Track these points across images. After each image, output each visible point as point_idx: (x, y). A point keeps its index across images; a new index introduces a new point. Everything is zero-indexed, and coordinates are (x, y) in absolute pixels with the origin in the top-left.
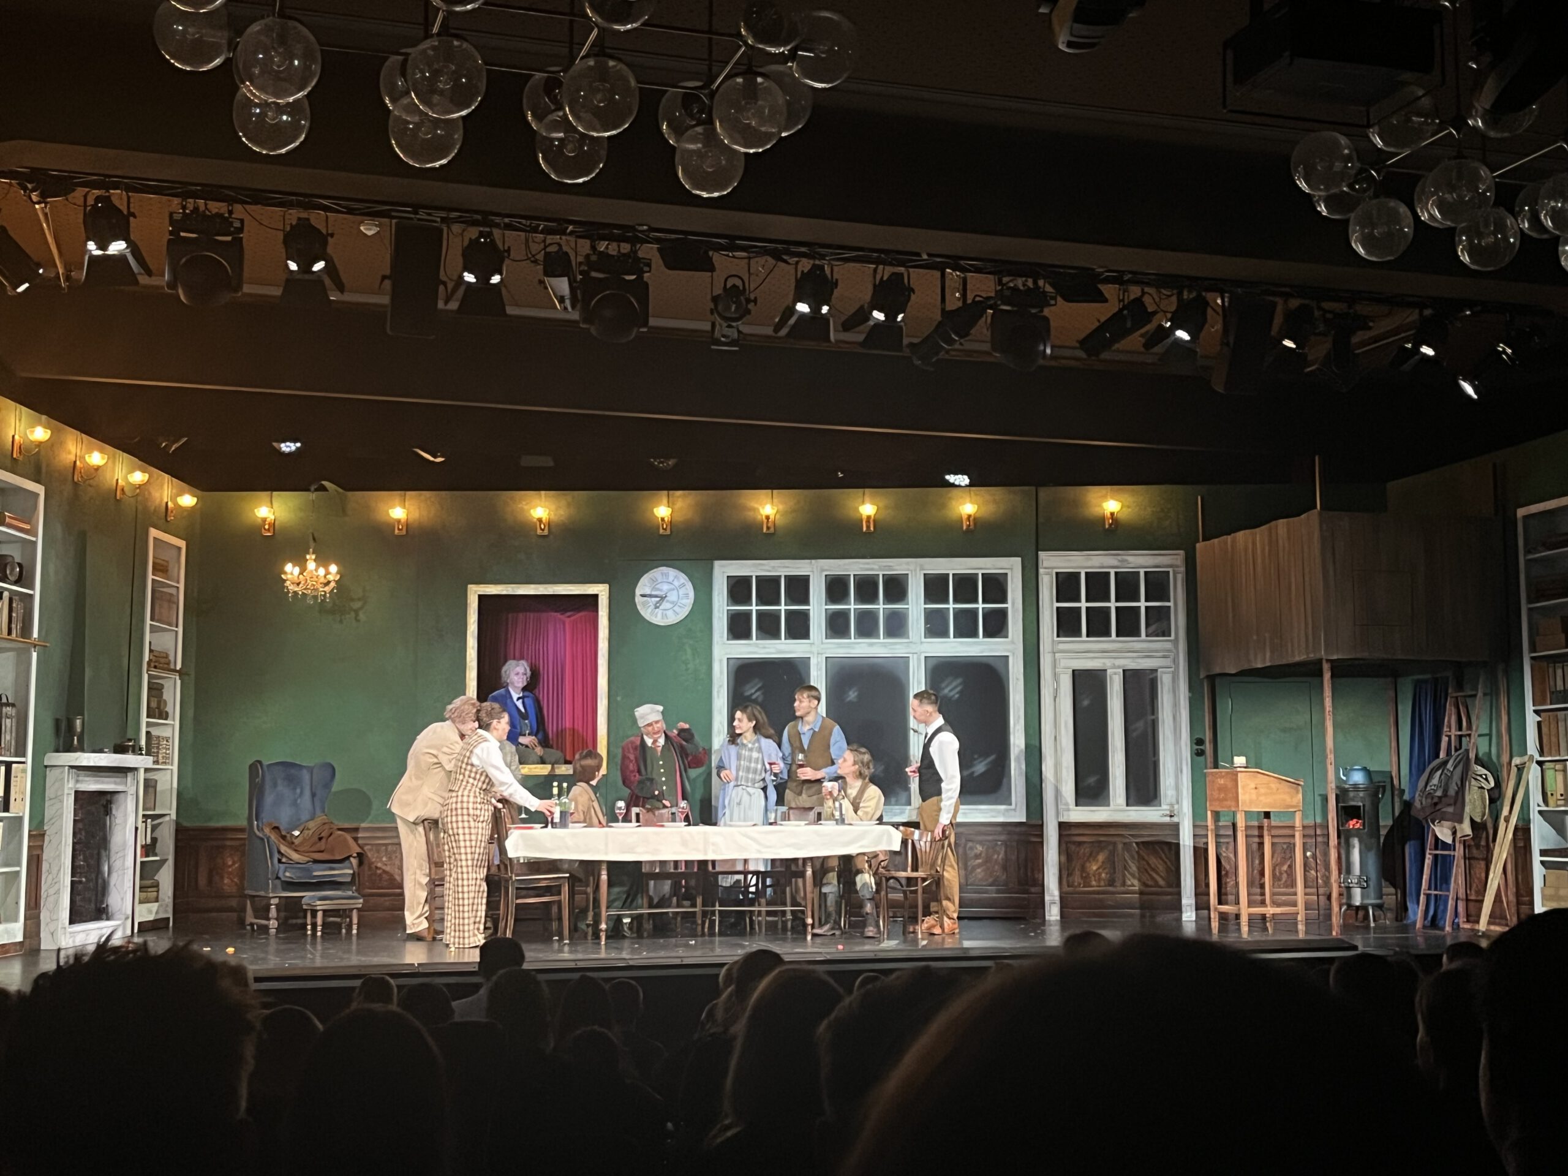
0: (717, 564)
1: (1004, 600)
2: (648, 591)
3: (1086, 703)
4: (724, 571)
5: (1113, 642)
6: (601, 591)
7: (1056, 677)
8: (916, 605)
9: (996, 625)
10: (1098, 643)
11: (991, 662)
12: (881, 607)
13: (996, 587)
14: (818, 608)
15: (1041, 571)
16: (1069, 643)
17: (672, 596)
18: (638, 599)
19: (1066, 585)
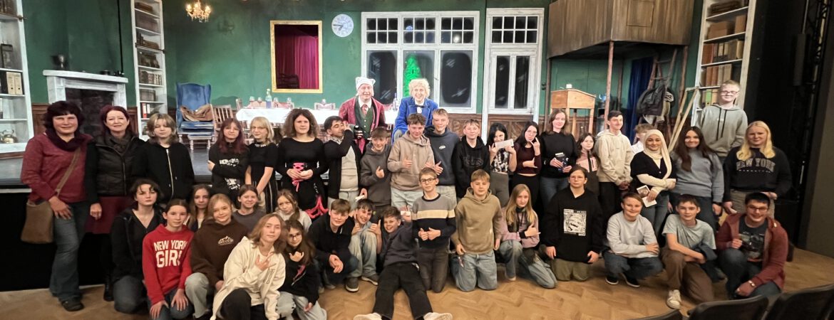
0: (363, 13)
1: (472, 28)
2: (336, 23)
3: (501, 69)
4: (366, 16)
5: (514, 45)
6: (319, 23)
7: (490, 58)
8: (438, 30)
9: (468, 38)
10: (508, 45)
11: (466, 53)
12: (425, 31)
13: (469, 23)
14: (401, 31)
15: (487, 16)
16: (496, 45)
17: (345, 26)
18: (333, 27)
19: (497, 22)
